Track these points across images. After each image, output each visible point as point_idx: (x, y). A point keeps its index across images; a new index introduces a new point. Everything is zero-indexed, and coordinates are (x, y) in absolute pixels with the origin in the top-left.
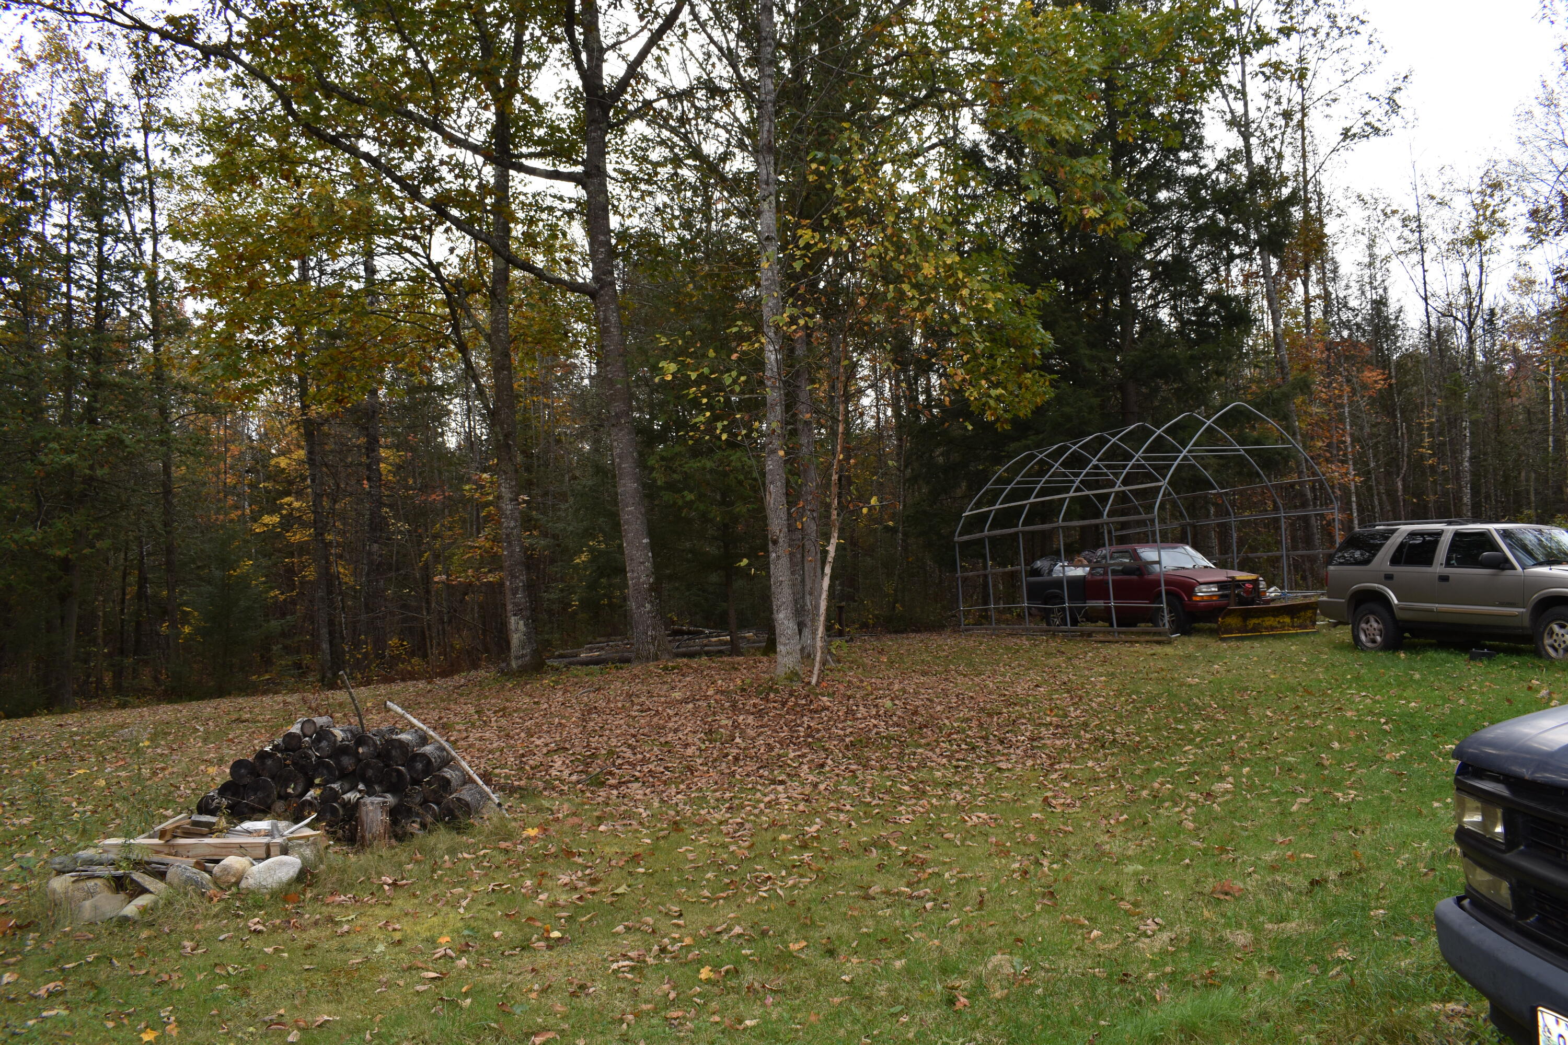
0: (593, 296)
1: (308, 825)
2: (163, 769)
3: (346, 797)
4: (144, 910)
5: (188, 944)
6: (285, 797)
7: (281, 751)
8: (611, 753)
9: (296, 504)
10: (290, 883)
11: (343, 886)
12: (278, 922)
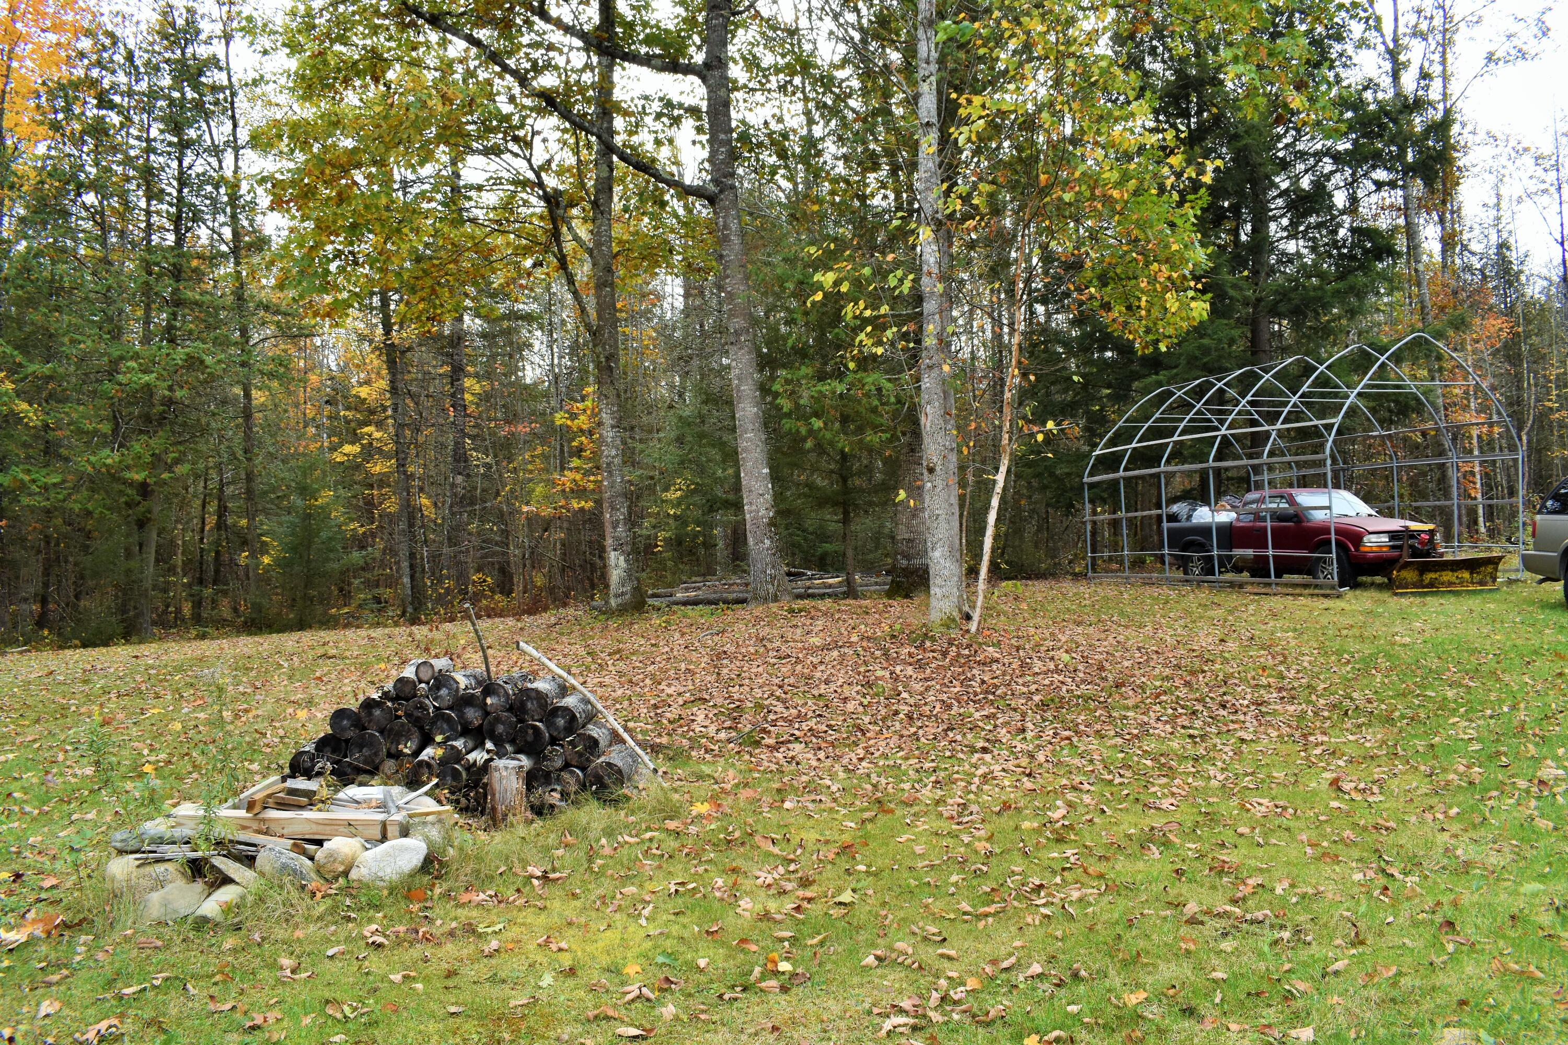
0: (712, 200)
1: (426, 794)
2: (246, 711)
3: (471, 757)
4: (227, 909)
5: (287, 962)
6: (396, 756)
7: (392, 700)
8: (758, 706)
9: (377, 435)
10: (412, 875)
11: (480, 880)
12: (402, 929)
